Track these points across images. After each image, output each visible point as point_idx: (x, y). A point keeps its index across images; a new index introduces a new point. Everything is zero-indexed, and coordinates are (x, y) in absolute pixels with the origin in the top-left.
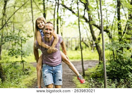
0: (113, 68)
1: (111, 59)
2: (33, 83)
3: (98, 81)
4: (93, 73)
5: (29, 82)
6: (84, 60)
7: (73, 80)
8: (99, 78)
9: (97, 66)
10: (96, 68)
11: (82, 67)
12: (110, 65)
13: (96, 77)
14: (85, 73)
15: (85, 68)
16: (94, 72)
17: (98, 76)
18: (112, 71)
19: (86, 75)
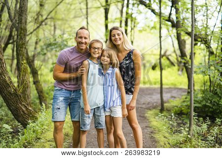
0: (207, 102)
1: (206, 88)
3: (183, 119)
4: (177, 107)
6: (164, 86)
7: (146, 115)
8: (184, 114)
9: (184, 97)
10: (182, 100)
11: (160, 98)
12: (202, 97)
13: (180, 114)
14: (165, 107)
15: (165, 99)
16: (179, 106)
17: (183, 112)
18: (205, 106)
19: (165, 109)
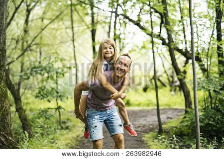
0: (209, 120)
1: (206, 105)
2: (77, 142)
3: (184, 140)
4: (176, 128)
5: (71, 140)
6: (160, 108)
7: (143, 138)
8: (185, 135)
9: (182, 117)
10: (181, 120)
11: (157, 119)
12: (204, 115)
13: (181, 135)
14: (163, 129)
15: (162, 120)
16: (178, 127)
17: (183, 133)
18: (208, 125)
19: (163, 131)
